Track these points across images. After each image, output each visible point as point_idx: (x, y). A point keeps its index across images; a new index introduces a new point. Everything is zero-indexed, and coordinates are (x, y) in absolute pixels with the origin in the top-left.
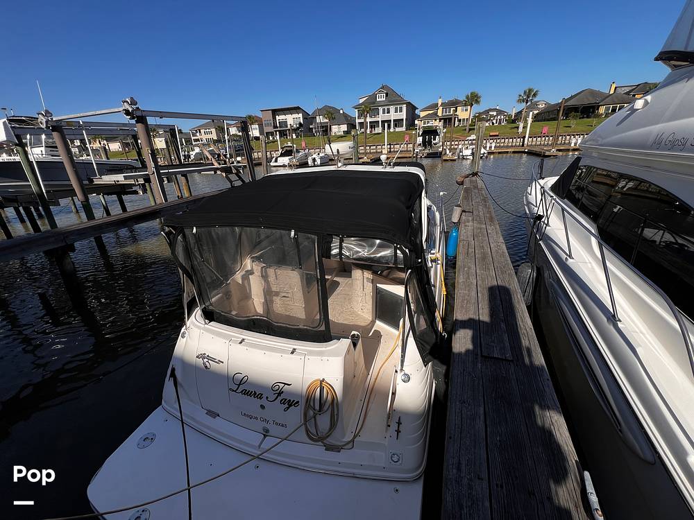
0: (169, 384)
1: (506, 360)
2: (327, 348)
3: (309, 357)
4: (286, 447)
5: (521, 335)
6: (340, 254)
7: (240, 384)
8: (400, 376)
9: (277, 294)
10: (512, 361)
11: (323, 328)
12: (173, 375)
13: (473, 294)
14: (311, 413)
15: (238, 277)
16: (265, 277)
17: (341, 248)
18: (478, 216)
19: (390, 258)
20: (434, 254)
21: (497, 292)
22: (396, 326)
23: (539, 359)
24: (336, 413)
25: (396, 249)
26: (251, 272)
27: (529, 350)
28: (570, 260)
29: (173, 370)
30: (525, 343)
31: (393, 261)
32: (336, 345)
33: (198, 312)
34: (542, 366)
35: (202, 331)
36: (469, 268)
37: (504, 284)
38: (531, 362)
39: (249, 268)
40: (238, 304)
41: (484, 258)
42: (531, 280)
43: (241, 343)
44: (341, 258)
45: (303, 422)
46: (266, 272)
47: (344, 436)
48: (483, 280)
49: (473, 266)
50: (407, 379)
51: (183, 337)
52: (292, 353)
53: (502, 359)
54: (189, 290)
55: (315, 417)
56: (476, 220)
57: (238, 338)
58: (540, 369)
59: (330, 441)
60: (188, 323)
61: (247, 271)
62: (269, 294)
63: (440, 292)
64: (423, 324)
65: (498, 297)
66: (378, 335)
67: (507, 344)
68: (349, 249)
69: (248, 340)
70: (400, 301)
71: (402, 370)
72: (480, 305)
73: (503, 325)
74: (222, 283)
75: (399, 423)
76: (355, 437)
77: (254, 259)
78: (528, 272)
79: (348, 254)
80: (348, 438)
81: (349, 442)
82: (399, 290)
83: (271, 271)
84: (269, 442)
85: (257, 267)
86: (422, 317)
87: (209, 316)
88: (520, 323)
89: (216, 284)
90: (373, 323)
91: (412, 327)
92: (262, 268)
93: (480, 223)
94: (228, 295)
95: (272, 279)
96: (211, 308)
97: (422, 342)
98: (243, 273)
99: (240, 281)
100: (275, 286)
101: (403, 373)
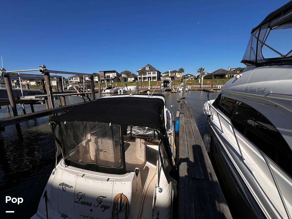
0: (42, 201)
1: (202, 179)
2: (124, 177)
3: (115, 182)
5: (207, 167)
6: (131, 133)
7: (81, 198)
8: (158, 189)
9: (102, 150)
10: (204, 180)
11: (122, 167)
12: (45, 195)
13: (186, 149)
14: (116, 212)
15: (84, 143)
16: (96, 143)
17: (131, 130)
18: (186, 115)
20: (170, 131)
21: (196, 147)
22: (155, 164)
23: (215, 179)
24: (128, 211)
25: (154, 131)
26: (90, 141)
27: (211, 174)
28: (223, 134)
29: (46, 192)
30: (209, 171)
31: (153, 136)
32: (128, 176)
33: (62, 161)
34: (217, 181)
35: (63, 171)
36: (184, 137)
37: (198, 144)
38: (212, 180)
39: (89, 138)
40: (83, 156)
41: (190, 132)
42: (209, 141)
43: (83, 176)
44: (131, 135)
45: (111, 217)
46: (97, 141)
48: (190, 143)
49: (186, 136)
50: (161, 191)
51: (53, 174)
52: (108, 180)
53: (200, 179)
54: (59, 150)
55: (117, 214)
57: (82, 174)
58: (216, 183)
60: (57, 167)
61: (88, 140)
62: (98, 151)
63: (173, 148)
64: (167, 164)
65: (196, 150)
66: (147, 169)
67: (202, 172)
68: (135, 131)
69: (87, 175)
70: (156, 152)
71: (158, 186)
72: (189, 154)
73: (199, 163)
74: (76, 146)
75: (158, 214)
77: (92, 135)
78: (207, 138)
79: (134, 133)
82: (156, 148)
83: (99, 140)
85: (93, 139)
86: (166, 160)
87: (68, 163)
88: (206, 161)
89: (73, 147)
90: (145, 163)
91: (162, 165)
92: (95, 139)
93: (187, 118)
94: (78, 152)
95: (100, 144)
96: (69, 159)
97: (167, 172)
98: (86, 141)
99: (84, 145)
100: (101, 147)
101: (159, 188)
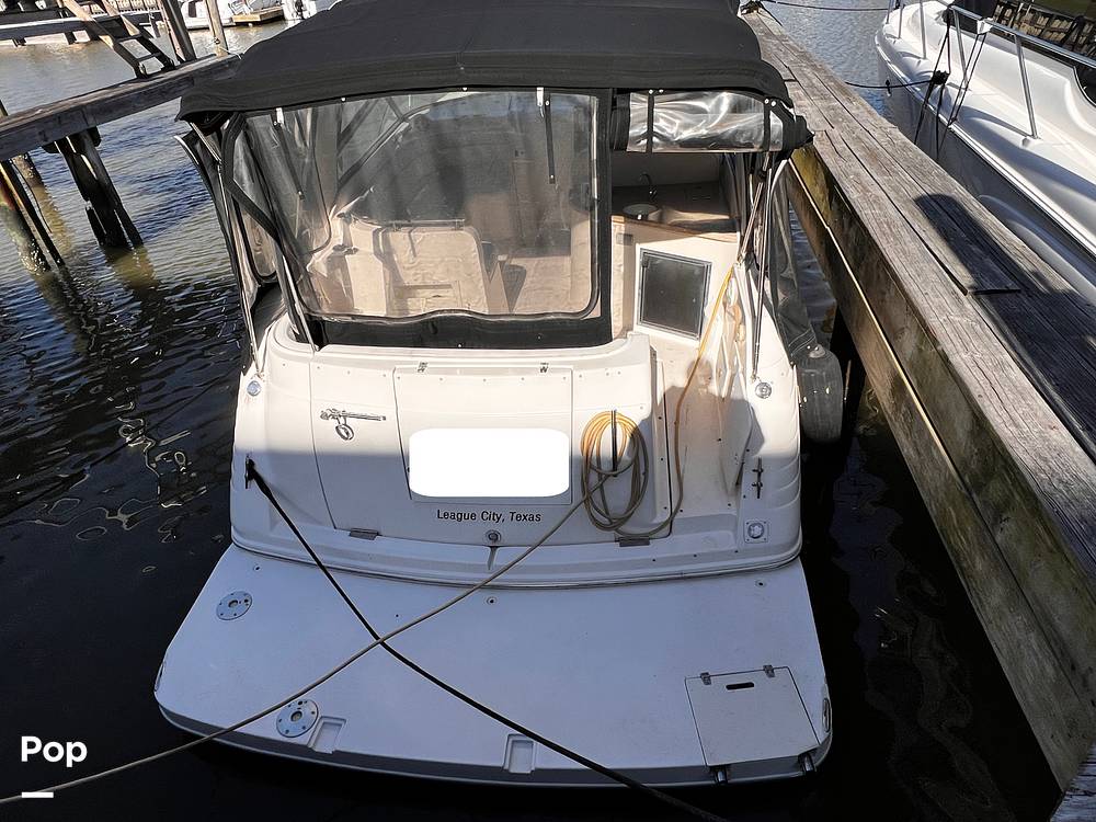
2: (611, 354)
3: (582, 373)
4: (543, 556)
6: (650, 134)
8: (752, 389)
11: (596, 313)
12: (253, 473)
14: (594, 478)
17: (651, 120)
19: (756, 133)
24: (642, 471)
25: (767, 109)
26: (346, 248)
29: (251, 465)
32: (625, 347)
37: (937, 192)
38: (1049, 288)
39: (338, 240)
43: (421, 370)
44: (650, 144)
45: (581, 498)
46: (386, 241)
47: (654, 514)
48: (896, 190)
49: (862, 171)
50: (764, 390)
51: (255, 393)
52: (543, 371)
55: (601, 487)
56: (815, 95)
57: (415, 363)
59: (630, 528)
61: (336, 248)
69: (432, 363)
70: (697, 272)
71: (754, 377)
75: (759, 472)
76: (673, 515)
77: (348, 217)
79: (665, 132)
80: (662, 516)
81: (662, 526)
83: (399, 238)
84: (503, 557)
85: (362, 234)
92: (375, 233)
95: (402, 255)
98: (329, 251)
99: (323, 270)
100: (413, 272)
101: (758, 382)
